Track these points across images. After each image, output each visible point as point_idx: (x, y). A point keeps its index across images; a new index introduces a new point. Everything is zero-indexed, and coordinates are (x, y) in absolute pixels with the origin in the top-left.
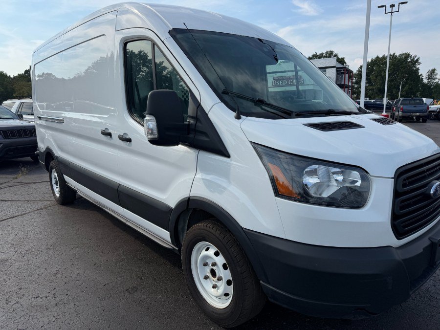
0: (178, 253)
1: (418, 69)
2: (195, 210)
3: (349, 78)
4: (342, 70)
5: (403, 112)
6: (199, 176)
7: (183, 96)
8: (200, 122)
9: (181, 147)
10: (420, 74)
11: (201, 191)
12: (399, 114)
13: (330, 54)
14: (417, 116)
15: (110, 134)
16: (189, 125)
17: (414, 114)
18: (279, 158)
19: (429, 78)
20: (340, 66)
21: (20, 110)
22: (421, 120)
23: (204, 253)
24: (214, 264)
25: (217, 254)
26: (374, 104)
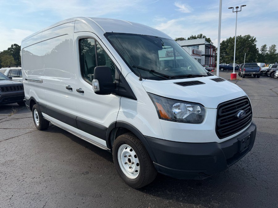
0: (111, 152)
1: (255, 45)
2: (119, 128)
3: (213, 51)
4: (209, 46)
5: (246, 72)
6: (121, 110)
7: (111, 67)
8: (121, 82)
9: (111, 96)
10: (256, 48)
11: (122, 118)
12: (243, 73)
13: (201, 36)
14: (253, 74)
15: (71, 89)
16: (116, 84)
17: (252, 73)
18: (161, 100)
19: (262, 51)
20: (207, 43)
21: (9, 75)
22: (256, 77)
23: (124, 150)
24: (130, 156)
25: (131, 150)
26: (228, 67)
